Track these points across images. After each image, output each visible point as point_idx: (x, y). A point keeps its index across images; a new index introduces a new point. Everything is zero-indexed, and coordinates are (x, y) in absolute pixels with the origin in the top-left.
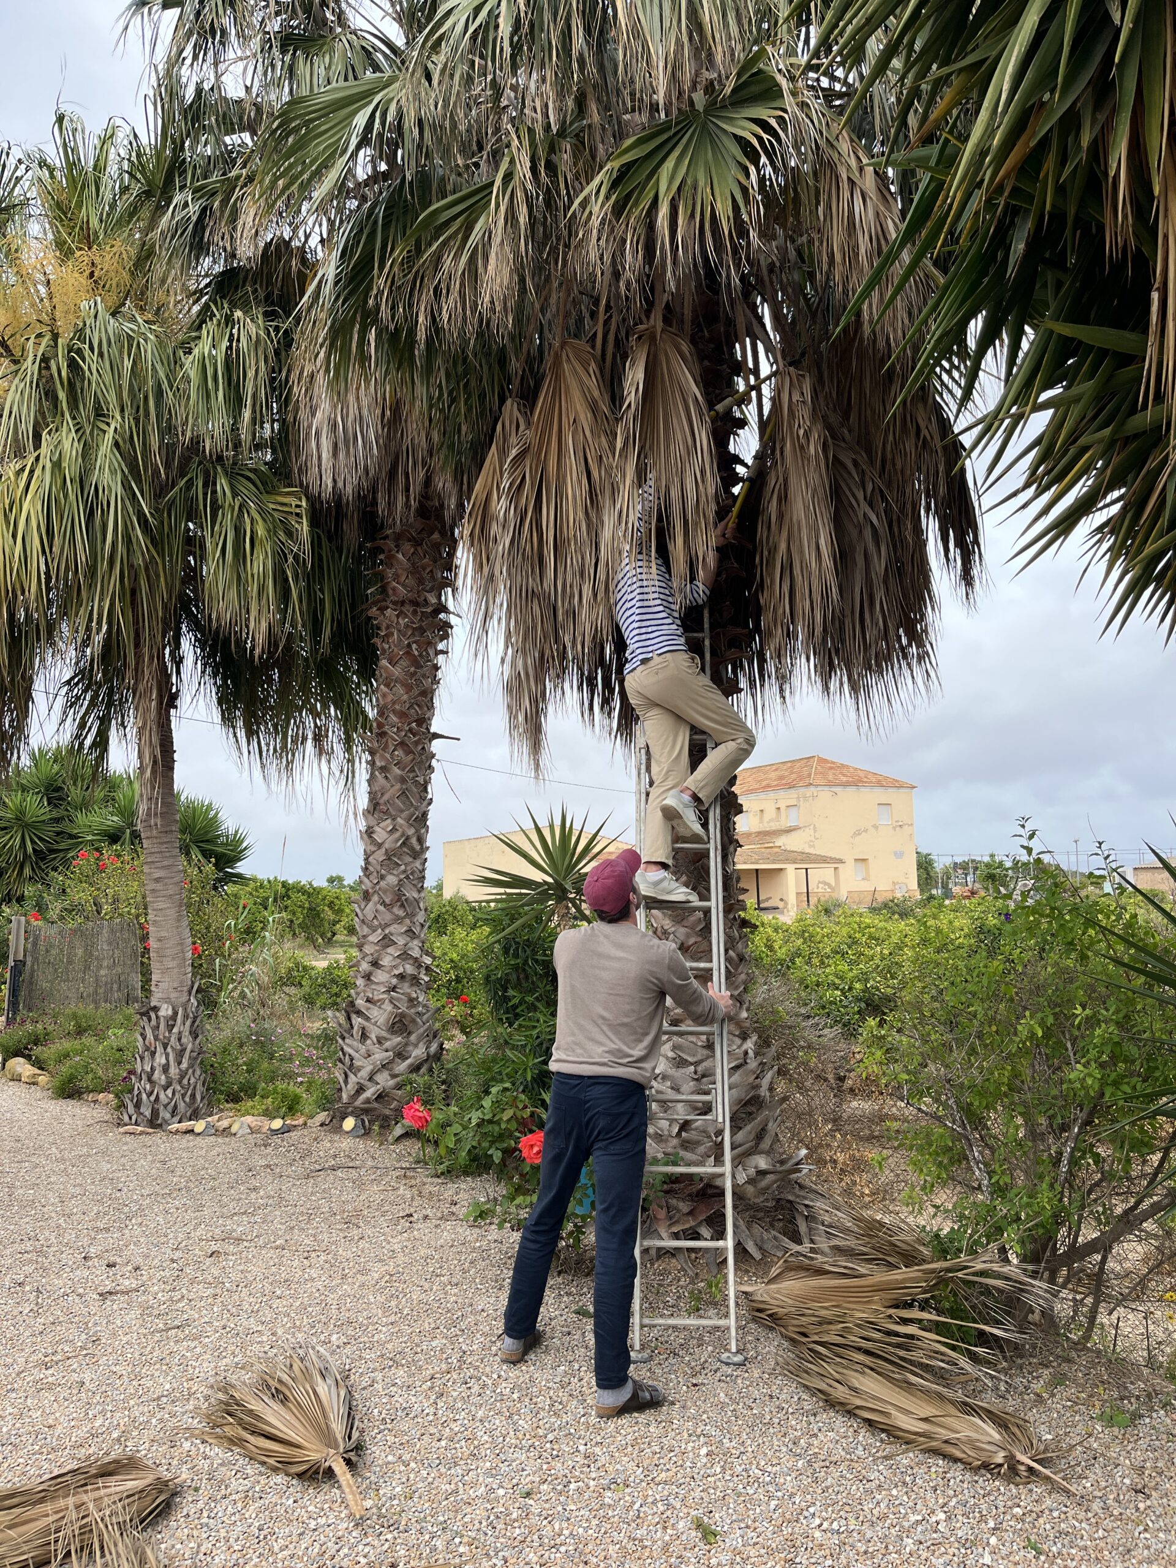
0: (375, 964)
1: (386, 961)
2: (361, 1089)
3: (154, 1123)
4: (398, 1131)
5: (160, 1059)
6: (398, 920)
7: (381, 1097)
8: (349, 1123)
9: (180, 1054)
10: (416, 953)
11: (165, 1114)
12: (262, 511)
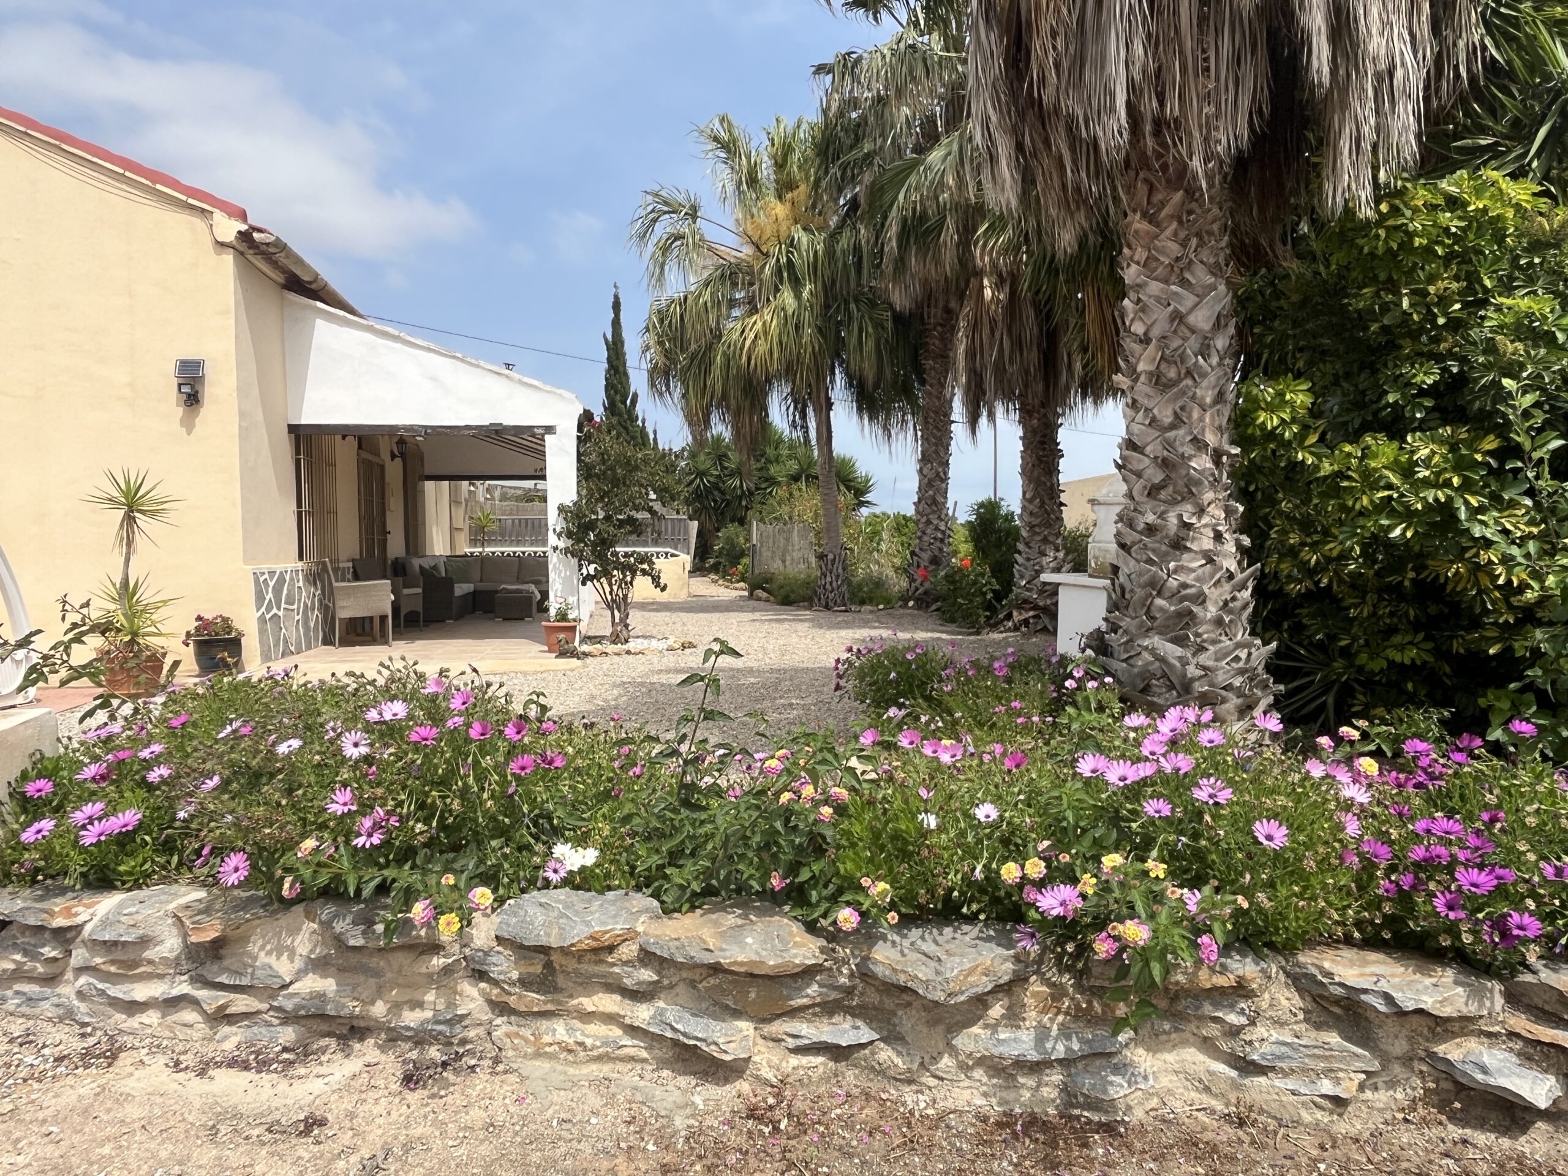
0: (924, 533)
1: (928, 531)
2: (917, 589)
3: (827, 607)
4: (934, 607)
5: (829, 579)
6: (934, 512)
7: (926, 593)
8: (911, 603)
9: (838, 576)
10: (943, 528)
11: (831, 604)
12: (871, 319)
